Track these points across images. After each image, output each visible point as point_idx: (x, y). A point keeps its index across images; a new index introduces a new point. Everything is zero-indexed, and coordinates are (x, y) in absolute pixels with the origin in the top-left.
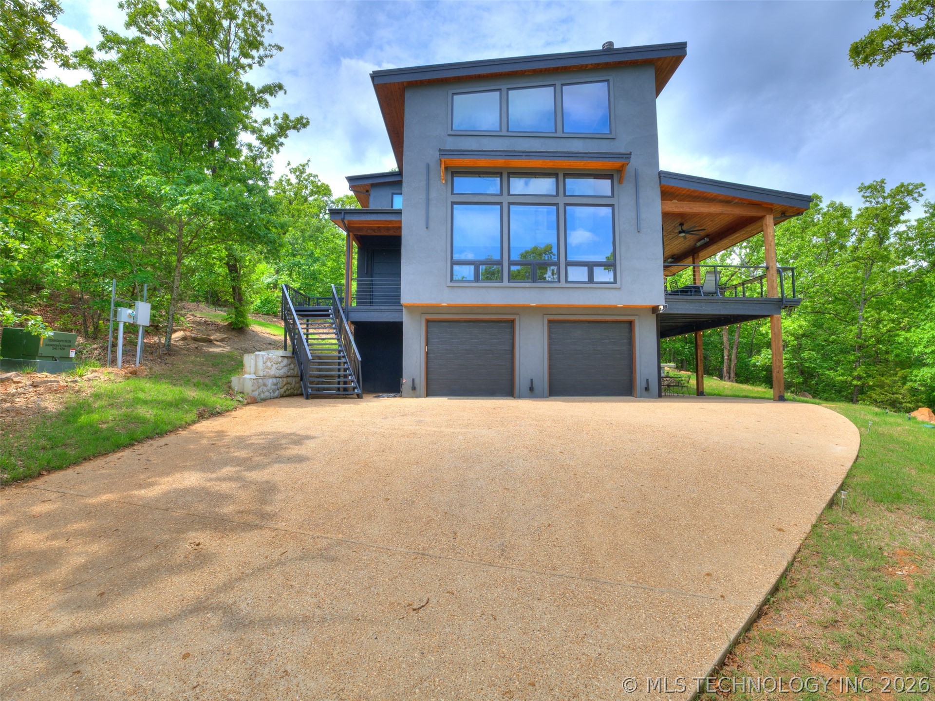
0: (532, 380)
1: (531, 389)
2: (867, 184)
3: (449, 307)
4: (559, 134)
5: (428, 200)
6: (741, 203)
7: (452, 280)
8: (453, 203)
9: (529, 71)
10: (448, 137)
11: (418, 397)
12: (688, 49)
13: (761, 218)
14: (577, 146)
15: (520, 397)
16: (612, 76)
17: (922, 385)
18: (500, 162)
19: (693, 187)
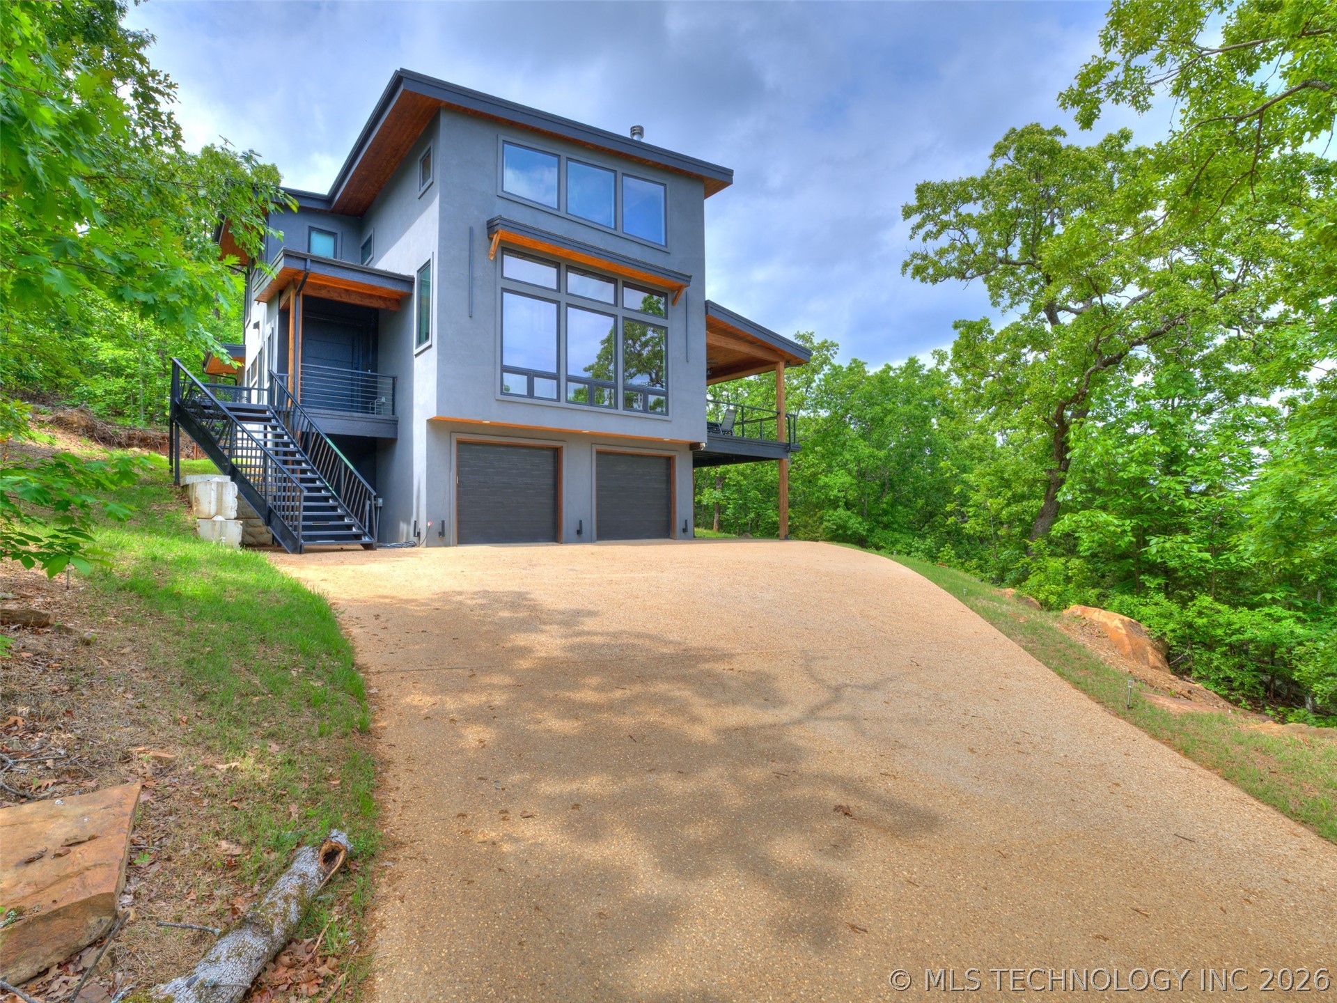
0: (581, 522)
1: (579, 532)
2: (801, 333)
3: (491, 426)
4: (619, 233)
5: (471, 279)
6: (753, 342)
7: (502, 393)
8: (504, 290)
9: (592, 145)
10: (497, 199)
11: (447, 545)
12: (734, 178)
13: (776, 363)
14: (634, 252)
15: (568, 542)
16: (670, 181)
17: (834, 524)
18: (565, 251)
19: (732, 323)
